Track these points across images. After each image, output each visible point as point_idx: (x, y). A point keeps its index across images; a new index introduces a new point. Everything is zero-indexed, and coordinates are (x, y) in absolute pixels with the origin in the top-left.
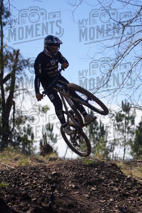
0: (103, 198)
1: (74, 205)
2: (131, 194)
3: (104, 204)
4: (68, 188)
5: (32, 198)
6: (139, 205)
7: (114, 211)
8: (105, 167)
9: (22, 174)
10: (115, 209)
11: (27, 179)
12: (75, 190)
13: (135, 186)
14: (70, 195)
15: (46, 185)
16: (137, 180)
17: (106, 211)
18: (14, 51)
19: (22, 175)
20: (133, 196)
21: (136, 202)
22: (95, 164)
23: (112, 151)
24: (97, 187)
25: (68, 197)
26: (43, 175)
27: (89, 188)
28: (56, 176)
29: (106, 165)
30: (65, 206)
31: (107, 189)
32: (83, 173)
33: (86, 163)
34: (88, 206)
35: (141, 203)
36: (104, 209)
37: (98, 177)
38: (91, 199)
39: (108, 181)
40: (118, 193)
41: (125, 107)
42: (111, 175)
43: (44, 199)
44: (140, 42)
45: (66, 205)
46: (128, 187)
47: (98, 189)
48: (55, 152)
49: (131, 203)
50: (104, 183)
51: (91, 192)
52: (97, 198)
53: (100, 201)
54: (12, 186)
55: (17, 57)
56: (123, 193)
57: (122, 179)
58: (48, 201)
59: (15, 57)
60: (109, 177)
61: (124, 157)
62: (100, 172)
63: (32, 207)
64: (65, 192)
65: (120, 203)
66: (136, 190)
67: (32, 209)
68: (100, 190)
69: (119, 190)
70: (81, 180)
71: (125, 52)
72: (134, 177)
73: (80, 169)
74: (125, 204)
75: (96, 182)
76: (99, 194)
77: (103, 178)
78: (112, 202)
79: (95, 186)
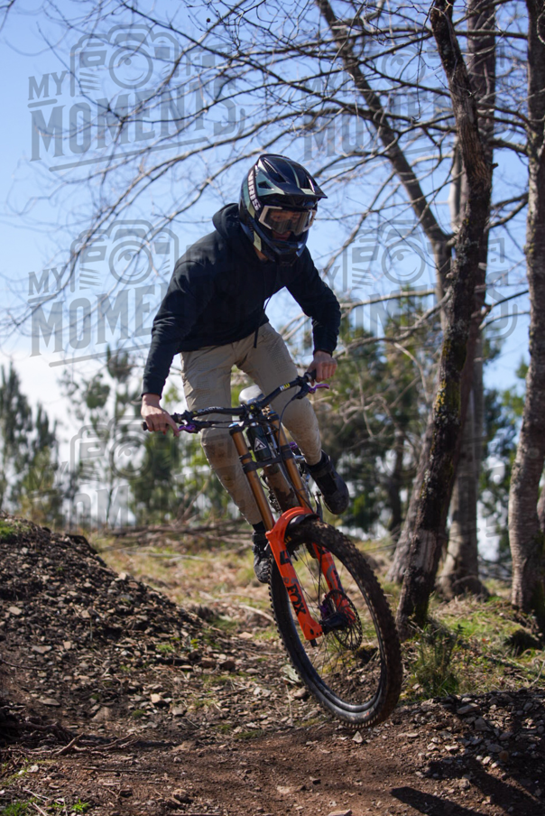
0: (43, 638)
2: (129, 629)
3: (46, 656)
6: (151, 663)
7: (76, 678)
8: (53, 546)
10: (79, 675)
13: (142, 604)
16: (148, 587)
17: (51, 680)
20: (135, 636)
21: (143, 653)
22: (20, 535)
23: (70, 496)
24: (25, 605)
27: (1, 607)
29: (56, 539)
31: (56, 612)
35: (158, 656)
36: (44, 674)
37: (30, 576)
38: (7, 643)
39: (58, 587)
41: (116, 365)
42: (69, 571)
44: (166, 170)
46: (121, 607)
47: (30, 612)
49: (128, 656)
50: (48, 594)
51: (7, 621)
52: (26, 638)
53: (32, 650)
56: (103, 625)
57: (103, 582)
60: (62, 576)
62: (37, 560)
65: (96, 655)
66: (145, 618)
68: (36, 615)
69: (94, 616)
71: (121, 199)
72: (137, 578)
74: (111, 659)
75: (24, 590)
76: (32, 626)
77: (45, 578)
78: (70, 652)
79: (21, 603)
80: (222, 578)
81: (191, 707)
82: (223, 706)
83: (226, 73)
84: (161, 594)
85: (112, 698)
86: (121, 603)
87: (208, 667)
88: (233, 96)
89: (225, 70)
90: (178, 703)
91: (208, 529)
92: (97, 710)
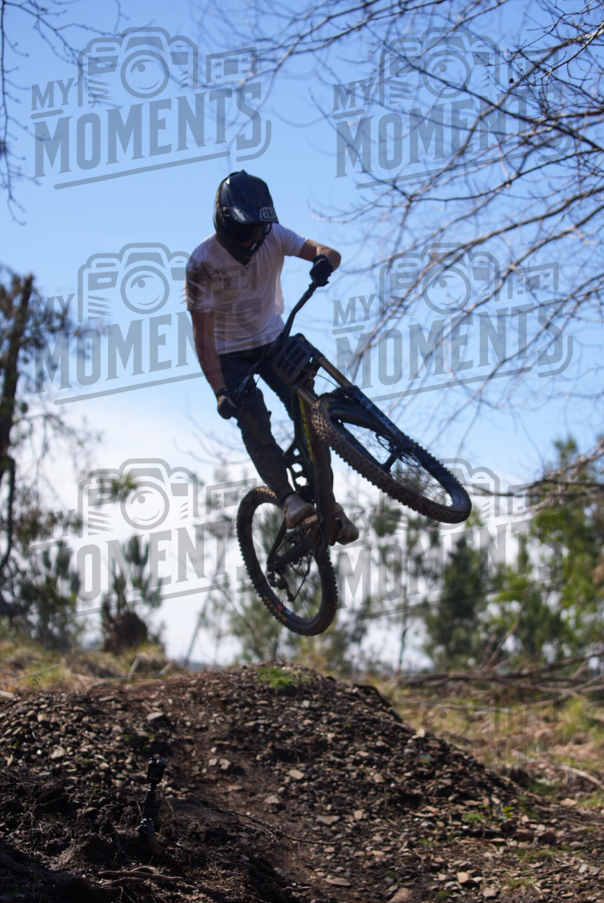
0: (329, 807)
1: (228, 833)
2: (431, 794)
3: (334, 828)
4: (204, 771)
5: (80, 806)
6: (456, 835)
7: (369, 854)
8: (339, 698)
9: (40, 718)
10: (372, 850)
11: (60, 736)
12: (229, 778)
13: (445, 766)
14: (213, 795)
15: (128, 761)
16: (451, 745)
17: (340, 856)
18: (16, 280)
19: (43, 723)
20: (437, 804)
21: (447, 824)
22: (301, 686)
23: (357, 638)
24: (307, 768)
25: (206, 804)
26: (117, 724)
27: (280, 770)
28: (162, 726)
29: (342, 690)
30: (195, 836)
31: (344, 776)
32: (257, 719)
33: (268, 683)
34: (279, 835)
35: (465, 827)
36: (331, 849)
37: (313, 734)
38: (288, 813)
39: (346, 747)
40: (382, 791)
42: (358, 727)
43: (120, 808)
45: (198, 831)
46: (420, 769)
47: (314, 776)
48: (156, 640)
49: (429, 827)
50: (335, 755)
51: (287, 787)
52: (310, 807)
53: (317, 820)
54: (6, 762)
55: (25, 301)
56: (400, 791)
57: (398, 740)
58: (135, 817)
59: (17, 302)
60: (351, 734)
61: (401, 662)
62: (321, 716)
63: (77, 837)
64: (193, 786)
65: (391, 826)
66: (448, 782)
67: (78, 847)
68: (320, 779)
69: (389, 781)
70: (251, 742)
72: (438, 735)
73: (247, 704)
74: (410, 831)
75: (306, 751)
76: (317, 792)
77: (330, 736)
78: (362, 823)
79: (303, 765)
80: (538, 734)
81: (506, 887)
82: (543, 886)
83: (531, 140)
84: (466, 754)
85: (412, 878)
86: (420, 765)
87: (524, 840)
88: (540, 167)
89: (530, 136)
90: (490, 882)
91: (519, 676)
92: (395, 892)
